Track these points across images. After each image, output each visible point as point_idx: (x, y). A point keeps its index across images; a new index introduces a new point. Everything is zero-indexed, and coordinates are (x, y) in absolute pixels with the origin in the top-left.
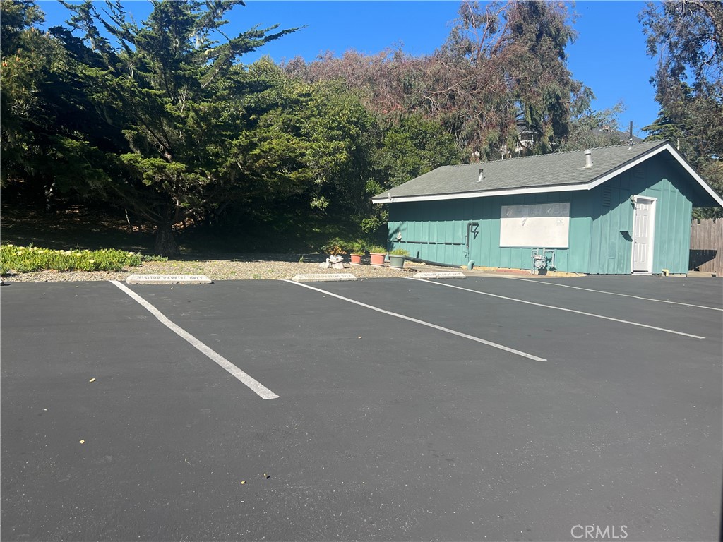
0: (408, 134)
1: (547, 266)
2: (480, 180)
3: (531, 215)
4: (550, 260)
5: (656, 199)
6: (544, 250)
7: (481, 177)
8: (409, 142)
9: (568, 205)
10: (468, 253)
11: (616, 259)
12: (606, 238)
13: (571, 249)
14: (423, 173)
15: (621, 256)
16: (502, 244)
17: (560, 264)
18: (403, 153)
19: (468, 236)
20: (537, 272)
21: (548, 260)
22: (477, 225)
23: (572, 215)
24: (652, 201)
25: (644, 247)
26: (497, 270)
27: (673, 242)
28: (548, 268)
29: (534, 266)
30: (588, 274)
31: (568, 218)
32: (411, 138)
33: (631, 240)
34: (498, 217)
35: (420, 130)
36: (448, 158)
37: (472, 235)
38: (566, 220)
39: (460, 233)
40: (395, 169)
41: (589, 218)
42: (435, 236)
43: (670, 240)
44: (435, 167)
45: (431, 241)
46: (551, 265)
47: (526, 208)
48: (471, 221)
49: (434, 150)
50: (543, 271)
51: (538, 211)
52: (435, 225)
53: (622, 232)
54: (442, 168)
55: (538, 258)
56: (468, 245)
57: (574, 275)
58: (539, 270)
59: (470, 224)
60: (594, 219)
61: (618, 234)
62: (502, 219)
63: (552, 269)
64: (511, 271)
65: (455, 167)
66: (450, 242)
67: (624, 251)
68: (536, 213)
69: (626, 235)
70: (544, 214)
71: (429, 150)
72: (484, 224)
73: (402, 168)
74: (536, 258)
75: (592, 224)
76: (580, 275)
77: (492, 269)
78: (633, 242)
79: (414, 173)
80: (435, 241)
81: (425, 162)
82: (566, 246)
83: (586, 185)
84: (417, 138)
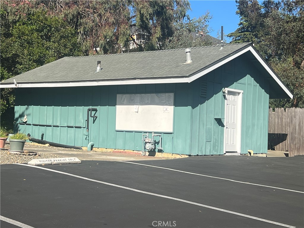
0: (34, 27)
1: (155, 148)
2: (98, 71)
3: (142, 103)
4: (158, 143)
5: (242, 91)
6: (153, 134)
7: (98, 68)
8: (35, 34)
9: (172, 95)
10: (88, 136)
11: (212, 143)
12: (203, 124)
13: (175, 133)
14: (48, 62)
15: (216, 140)
16: (117, 128)
17: (167, 146)
18: (30, 43)
19: (88, 120)
20: (147, 154)
21: (156, 143)
22: (96, 110)
23: (176, 104)
24: (239, 93)
25: (234, 131)
26: (114, 152)
27: (256, 127)
28: (156, 150)
29: (145, 148)
30: (190, 155)
31: (173, 107)
32: (37, 31)
33: (223, 126)
34: (114, 104)
35: (45, 24)
36: (71, 50)
37: (91, 119)
38: (171, 108)
39: (81, 117)
40: (23, 58)
41: (190, 107)
42: (59, 119)
43: (253, 125)
44: (60, 58)
45: (55, 124)
46: (158, 147)
47: (138, 97)
48: (91, 107)
49: (58, 42)
50: (152, 153)
51: (148, 100)
52: (58, 109)
53: (216, 119)
54: (66, 59)
55: (148, 141)
56: (88, 128)
57: (178, 157)
58: (149, 152)
59: (89, 110)
60: (193, 108)
61: (213, 121)
62: (117, 106)
63: (160, 151)
64: (125, 152)
65: (77, 58)
66: (71, 125)
67: (218, 136)
68: (146, 102)
69: (220, 122)
70: (153, 103)
71: (54, 42)
72: (102, 110)
73: (29, 57)
74: (147, 141)
75: (192, 113)
76: (183, 157)
77: (109, 150)
78: (225, 128)
79: (40, 62)
80: (58, 124)
81: (51, 52)
82: (171, 131)
83: (187, 78)
84: (42, 31)
